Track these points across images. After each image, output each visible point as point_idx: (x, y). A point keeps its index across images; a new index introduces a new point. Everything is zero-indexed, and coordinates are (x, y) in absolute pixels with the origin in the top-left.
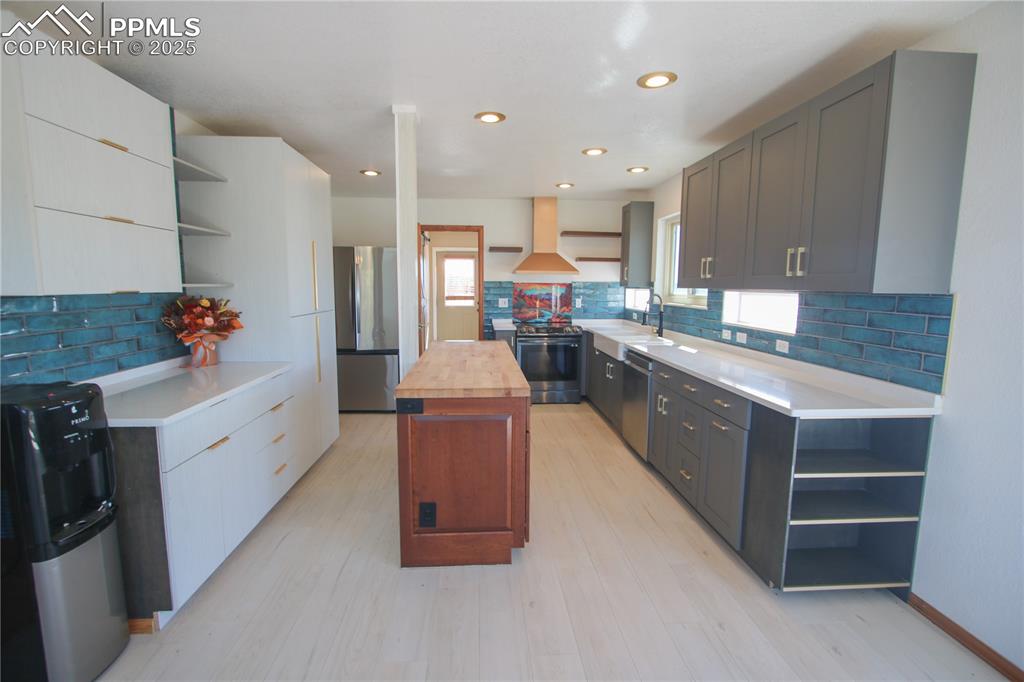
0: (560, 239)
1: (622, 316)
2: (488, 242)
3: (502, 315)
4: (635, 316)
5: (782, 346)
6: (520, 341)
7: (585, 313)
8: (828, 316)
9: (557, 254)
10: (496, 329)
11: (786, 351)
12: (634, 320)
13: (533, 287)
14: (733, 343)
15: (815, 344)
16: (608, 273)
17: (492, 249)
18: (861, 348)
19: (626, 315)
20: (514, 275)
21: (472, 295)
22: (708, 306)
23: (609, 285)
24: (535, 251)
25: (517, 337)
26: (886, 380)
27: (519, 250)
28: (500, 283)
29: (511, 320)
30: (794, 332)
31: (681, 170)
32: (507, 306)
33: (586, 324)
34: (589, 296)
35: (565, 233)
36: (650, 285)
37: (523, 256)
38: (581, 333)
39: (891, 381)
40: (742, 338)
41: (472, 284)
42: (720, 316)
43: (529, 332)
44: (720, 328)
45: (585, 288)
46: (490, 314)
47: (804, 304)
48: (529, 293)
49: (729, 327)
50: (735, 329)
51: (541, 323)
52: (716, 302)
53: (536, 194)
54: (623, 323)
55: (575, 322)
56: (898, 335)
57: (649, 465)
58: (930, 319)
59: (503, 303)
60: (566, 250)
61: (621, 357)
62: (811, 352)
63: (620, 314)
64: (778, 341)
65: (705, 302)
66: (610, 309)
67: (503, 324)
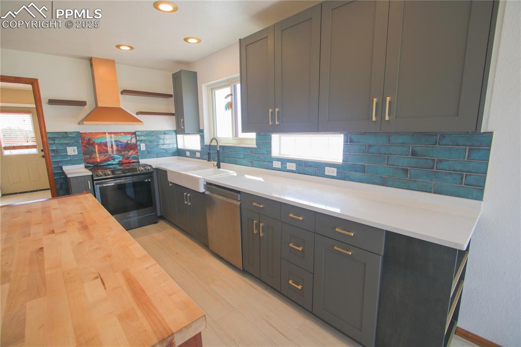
0: (121, 96)
1: (176, 154)
2: (45, 95)
3: (73, 161)
4: (188, 154)
5: (333, 172)
6: (97, 184)
7: (148, 154)
8: (373, 150)
9: (120, 108)
10: (69, 176)
11: (335, 174)
12: (188, 157)
13: (100, 136)
14: (283, 169)
15: (363, 170)
16: (164, 124)
17: (52, 102)
18: (407, 170)
19: (180, 153)
20: (82, 126)
21: (35, 144)
22: (257, 145)
23: (165, 133)
24: (100, 105)
25: (93, 180)
26: (430, 192)
27: (83, 104)
28: (66, 133)
29: (83, 166)
30: (342, 161)
31: (238, 41)
32: (76, 153)
33: (154, 162)
34: (150, 141)
35: (125, 92)
36: (201, 132)
37: (87, 110)
38: (151, 170)
39: (434, 193)
40: (292, 166)
41: (33, 135)
42: (270, 152)
43: (106, 175)
44: (271, 160)
45: (146, 135)
46: (59, 162)
47: (349, 142)
48: (97, 141)
49: (278, 159)
50: (284, 161)
51: (113, 164)
52: (264, 143)
53: (93, 56)
54: (178, 159)
55: (142, 161)
56: (441, 161)
57: (244, 271)
58: (470, 150)
59: (72, 151)
60: (129, 105)
61: (202, 189)
62: (358, 175)
63: (174, 153)
64: (326, 168)
65: (255, 142)
66: (166, 150)
67: (76, 170)
